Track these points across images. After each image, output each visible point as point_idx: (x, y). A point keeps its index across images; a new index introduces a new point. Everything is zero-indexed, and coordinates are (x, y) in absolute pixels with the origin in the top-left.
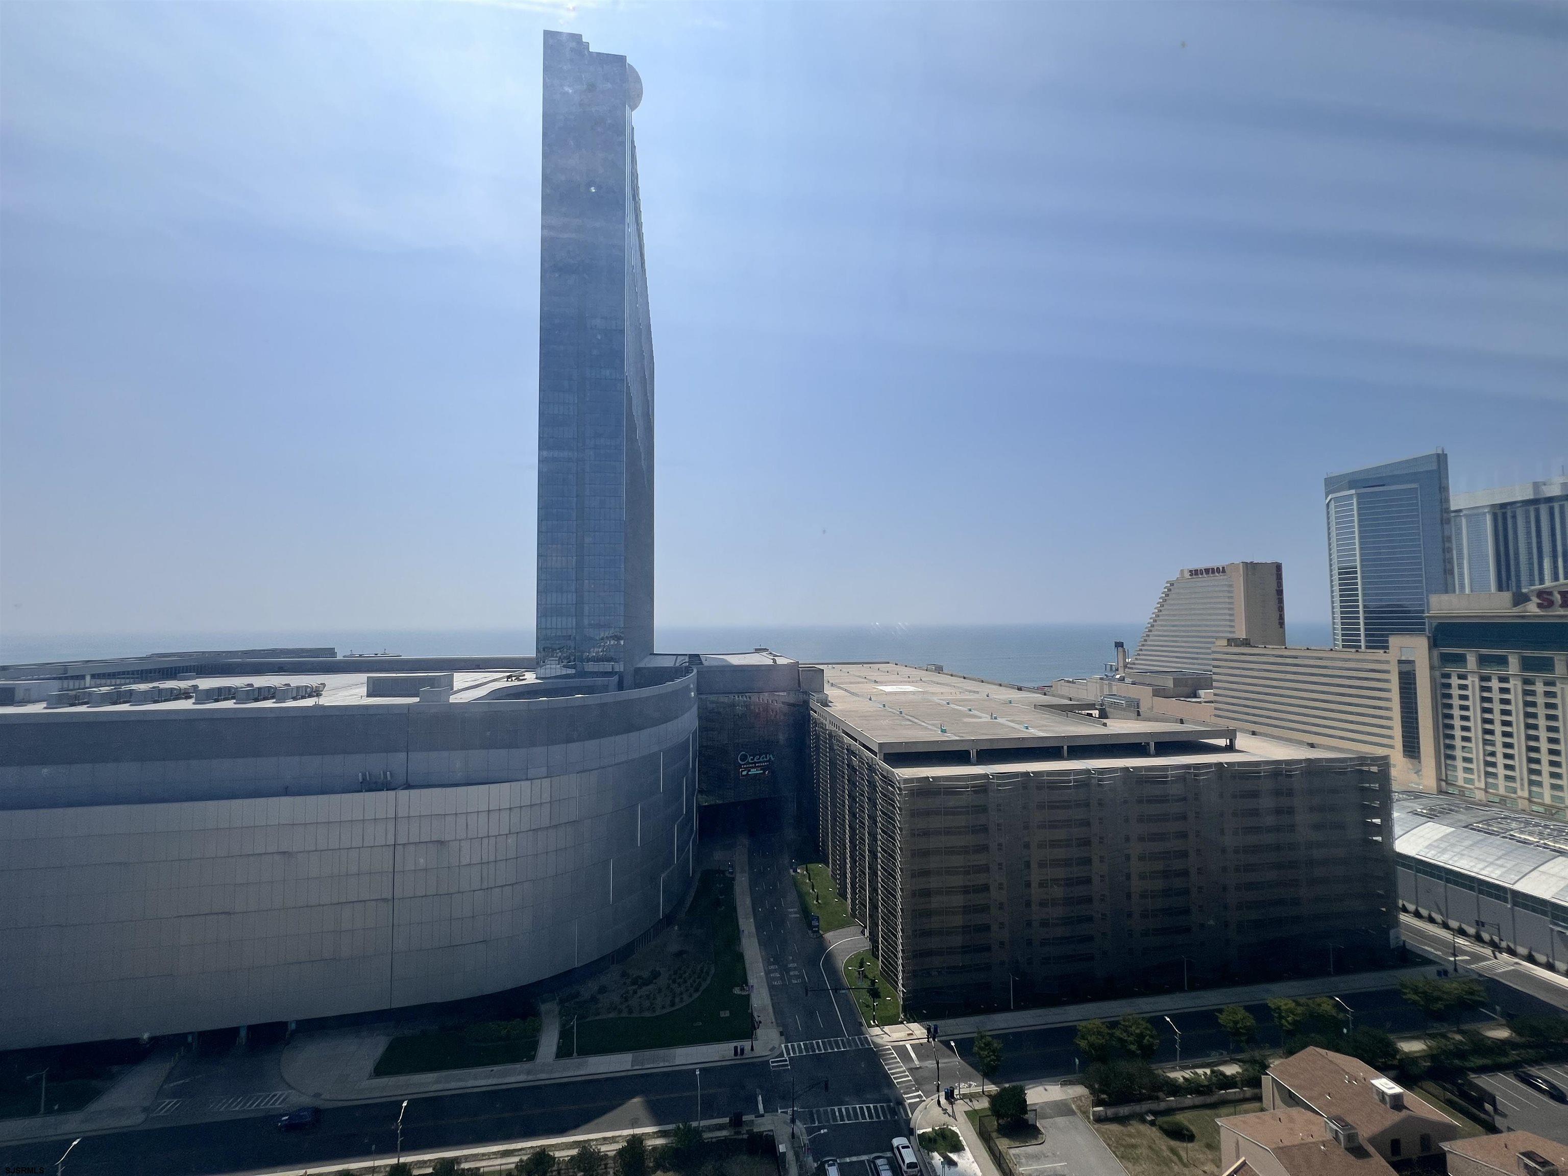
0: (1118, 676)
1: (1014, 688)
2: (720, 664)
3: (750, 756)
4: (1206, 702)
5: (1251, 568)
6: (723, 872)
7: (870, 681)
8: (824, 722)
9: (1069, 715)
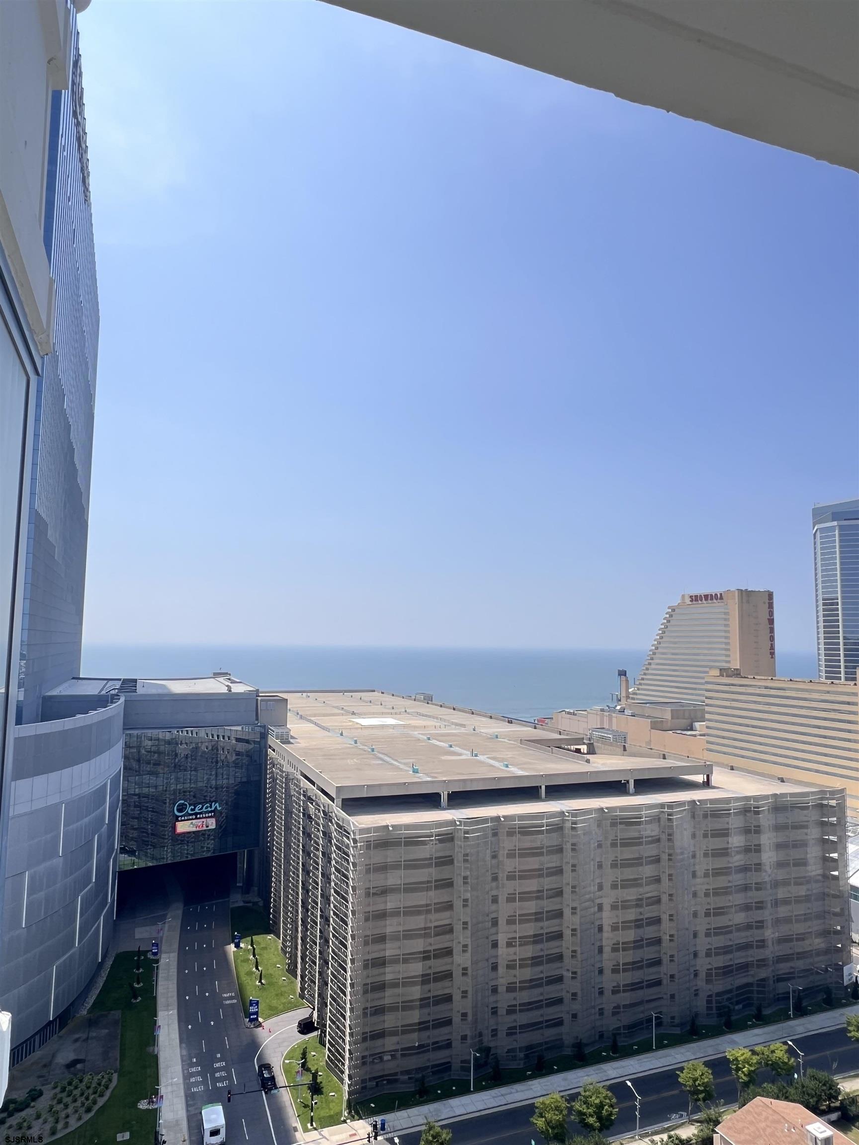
0: (618, 708)
1: (504, 721)
2: (160, 691)
3: (190, 805)
4: (701, 735)
5: (746, 595)
6: (145, 953)
7: (348, 712)
8: (282, 762)
9: (554, 750)
